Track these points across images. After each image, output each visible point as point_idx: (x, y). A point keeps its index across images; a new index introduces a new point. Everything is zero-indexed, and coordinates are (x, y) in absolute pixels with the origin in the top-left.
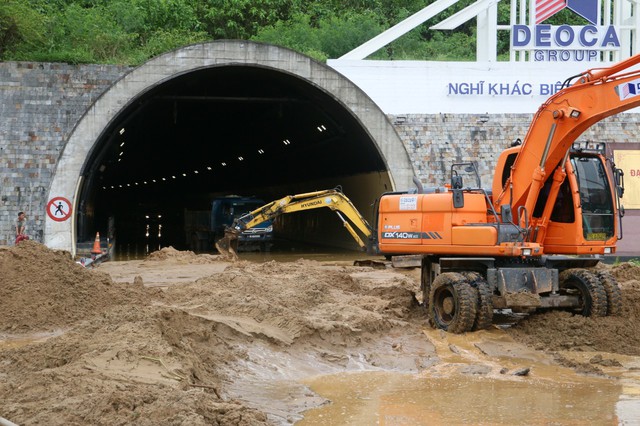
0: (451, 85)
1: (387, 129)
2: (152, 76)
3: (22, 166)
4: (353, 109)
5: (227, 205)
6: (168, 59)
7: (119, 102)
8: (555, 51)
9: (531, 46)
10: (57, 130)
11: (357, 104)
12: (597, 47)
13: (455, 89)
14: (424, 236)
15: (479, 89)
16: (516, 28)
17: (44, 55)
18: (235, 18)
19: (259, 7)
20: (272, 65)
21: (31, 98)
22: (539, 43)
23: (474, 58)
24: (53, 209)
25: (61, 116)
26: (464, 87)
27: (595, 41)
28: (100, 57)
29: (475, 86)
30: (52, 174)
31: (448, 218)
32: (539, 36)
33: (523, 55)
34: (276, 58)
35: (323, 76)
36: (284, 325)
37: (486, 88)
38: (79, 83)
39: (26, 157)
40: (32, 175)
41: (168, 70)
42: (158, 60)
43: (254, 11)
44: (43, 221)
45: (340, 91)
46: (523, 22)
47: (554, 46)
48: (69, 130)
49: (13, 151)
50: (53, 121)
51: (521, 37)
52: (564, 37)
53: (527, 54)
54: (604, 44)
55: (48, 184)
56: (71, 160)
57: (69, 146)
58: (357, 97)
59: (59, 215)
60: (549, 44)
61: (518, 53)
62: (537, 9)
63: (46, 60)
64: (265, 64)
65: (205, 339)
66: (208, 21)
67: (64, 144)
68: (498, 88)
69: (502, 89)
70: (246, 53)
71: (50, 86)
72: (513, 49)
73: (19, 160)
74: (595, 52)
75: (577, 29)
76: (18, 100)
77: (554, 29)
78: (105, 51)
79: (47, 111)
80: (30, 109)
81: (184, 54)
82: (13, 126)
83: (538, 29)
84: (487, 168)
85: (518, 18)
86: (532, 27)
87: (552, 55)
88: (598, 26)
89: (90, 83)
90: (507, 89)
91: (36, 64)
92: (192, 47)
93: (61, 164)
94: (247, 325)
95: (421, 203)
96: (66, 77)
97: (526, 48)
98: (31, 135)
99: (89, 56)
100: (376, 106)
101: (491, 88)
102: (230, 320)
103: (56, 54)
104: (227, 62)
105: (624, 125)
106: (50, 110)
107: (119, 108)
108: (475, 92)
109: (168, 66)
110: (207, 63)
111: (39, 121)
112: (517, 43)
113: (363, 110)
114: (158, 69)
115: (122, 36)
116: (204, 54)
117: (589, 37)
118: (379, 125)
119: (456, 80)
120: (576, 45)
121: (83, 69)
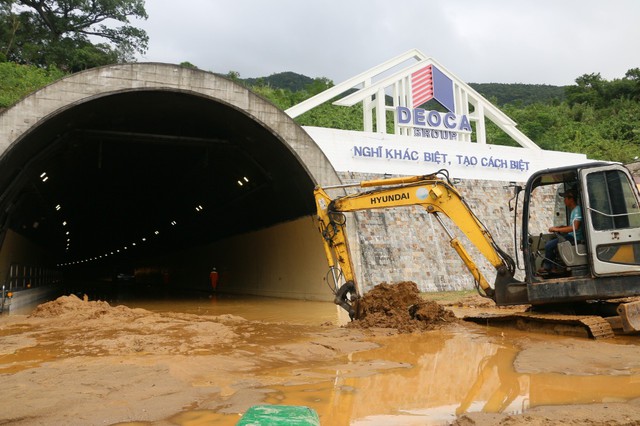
0: (356, 148)
1: (326, 168)
2: (69, 94)
4: (292, 145)
6: (89, 77)
7: (27, 121)
8: (427, 130)
9: (411, 124)
11: (296, 141)
12: (456, 129)
13: (359, 152)
15: (379, 153)
16: (399, 109)
20: (209, 93)
26: (366, 150)
27: (455, 125)
29: (375, 150)
32: (417, 117)
33: (405, 131)
34: (212, 86)
35: (261, 109)
37: (384, 153)
41: (89, 89)
42: (78, 77)
45: (279, 126)
46: (404, 106)
51: (404, 117)
52: (434, 120)
53: (409, 130)
54: (461, 128)
58: (296, 133)
60: (424, 124)
61: (401, 128)
62: (414, 97)
64: (201, 91)
68: (393, 153)
69: (396, 154)
70: (180, 78)
72: (397, 126)
74: (455, 134)
75: (442, 115)
77: (427, 113)
81: (110, 74)
83: (416, 111)
84: (392, 219)
85: (400, 102)
86: (411, 109)
87: (426, 133)
88: (456, 114)
90: (400, 154)
92: (119, 67)
97: (407, 125)
100: (315, 144)
101: (388, 153)
104: (158, 86)
105: (484, 188)
108: (375, 155)
109: (89, 85)
110: (135, 85)
112: (401, 121)
113: (302, 146)
114: (77, 87)
116: (132, 75)
117: (451, 122)
118: (318, 164)
119: (360, 145)
120: (442, 127)
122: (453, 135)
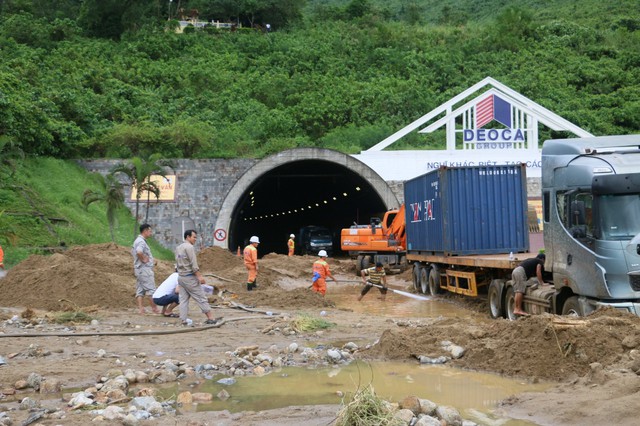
1: (388, 190)
3: (201, 213)
5: (307, 231)
6: (273, 158)
8: (488, 144)
9: (475, 140)
10: (218, 194)
12: (512, 141)
13: (431, 166)
14: (360, 244)
16: (466, 131)
17: (212, 155)
18: (319, 120)
19: (332, 112)
21: (205, 178)
22: (479, 139)
23: (445, 148)
24: (217, 235)
25: (221, 187)
26: (436, 164)
27: (510, 137)
28: (240, 154)
29: (442, 164)
30: (217, 217)
31: (370, 238)
32: (479, 135)
33: (470, 146)
35: (353, 164)
36: (296, 271)
37: (449, 165)
38: (229, 169)
39: (203, 208)
40: (206, 218)
41: (273, 163)
42: (269, 158)
43: (330, 115)
44: (212, 241)
45: (362, 171)
46: (470, 128)
47: (487, 141)
48: (225, 194)
49: (197, 205)
50: (216, 189)
51: (469, 136)
52: (493, 136)
53: (473, 145)
54: (515, 139)
55: (215, 223)
56: (225, 210)
57: (225, 203)
59: (220, 238)
60: (484, 140)
61: (467, 144)
62: (478, 121)
63: (213, 158)
65: (269, 274)
66: (303, 122)
67: (222, 201)
69: (457, 165)
71: (215, 171)
72: (465, 142)
73: (200, 210)
74: (511, 144)
75: (500, 131)
76: (199, 179)
77: (487, 131)
78: (244, 151)
79: (213, 184)
80: (205, 184)
81: (281, 155)
82: (197, 192)
83: (478, 131)
85: (467, 125)
86: (475, 131)
87: (486, 146)
88: (512, 129)
89: (235, 168)
90: (460, 165)
91: (208, 160)
92: (285, 151)
93: (221, 212)
94: (284, 271)
95: (359, 232)
96: (223, 166)
97: (472, 142)
98: (206, 197)
99: (234, 154)
101: (451, 165)
102: (278, 270)
103: (217, 154)
104: (303, 158)
106: (215, 184)
107: (249, 183)
109: (273, 161)
111: (210, 189)
112: (466, 140)
115: (252, 142)
116: (292, 154)
117: (507, 135)
118: (383, 188)
120: (500, 140)
121: (231, 161)
122: (509, 145)
